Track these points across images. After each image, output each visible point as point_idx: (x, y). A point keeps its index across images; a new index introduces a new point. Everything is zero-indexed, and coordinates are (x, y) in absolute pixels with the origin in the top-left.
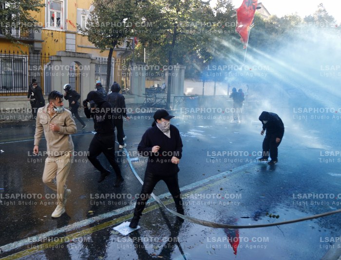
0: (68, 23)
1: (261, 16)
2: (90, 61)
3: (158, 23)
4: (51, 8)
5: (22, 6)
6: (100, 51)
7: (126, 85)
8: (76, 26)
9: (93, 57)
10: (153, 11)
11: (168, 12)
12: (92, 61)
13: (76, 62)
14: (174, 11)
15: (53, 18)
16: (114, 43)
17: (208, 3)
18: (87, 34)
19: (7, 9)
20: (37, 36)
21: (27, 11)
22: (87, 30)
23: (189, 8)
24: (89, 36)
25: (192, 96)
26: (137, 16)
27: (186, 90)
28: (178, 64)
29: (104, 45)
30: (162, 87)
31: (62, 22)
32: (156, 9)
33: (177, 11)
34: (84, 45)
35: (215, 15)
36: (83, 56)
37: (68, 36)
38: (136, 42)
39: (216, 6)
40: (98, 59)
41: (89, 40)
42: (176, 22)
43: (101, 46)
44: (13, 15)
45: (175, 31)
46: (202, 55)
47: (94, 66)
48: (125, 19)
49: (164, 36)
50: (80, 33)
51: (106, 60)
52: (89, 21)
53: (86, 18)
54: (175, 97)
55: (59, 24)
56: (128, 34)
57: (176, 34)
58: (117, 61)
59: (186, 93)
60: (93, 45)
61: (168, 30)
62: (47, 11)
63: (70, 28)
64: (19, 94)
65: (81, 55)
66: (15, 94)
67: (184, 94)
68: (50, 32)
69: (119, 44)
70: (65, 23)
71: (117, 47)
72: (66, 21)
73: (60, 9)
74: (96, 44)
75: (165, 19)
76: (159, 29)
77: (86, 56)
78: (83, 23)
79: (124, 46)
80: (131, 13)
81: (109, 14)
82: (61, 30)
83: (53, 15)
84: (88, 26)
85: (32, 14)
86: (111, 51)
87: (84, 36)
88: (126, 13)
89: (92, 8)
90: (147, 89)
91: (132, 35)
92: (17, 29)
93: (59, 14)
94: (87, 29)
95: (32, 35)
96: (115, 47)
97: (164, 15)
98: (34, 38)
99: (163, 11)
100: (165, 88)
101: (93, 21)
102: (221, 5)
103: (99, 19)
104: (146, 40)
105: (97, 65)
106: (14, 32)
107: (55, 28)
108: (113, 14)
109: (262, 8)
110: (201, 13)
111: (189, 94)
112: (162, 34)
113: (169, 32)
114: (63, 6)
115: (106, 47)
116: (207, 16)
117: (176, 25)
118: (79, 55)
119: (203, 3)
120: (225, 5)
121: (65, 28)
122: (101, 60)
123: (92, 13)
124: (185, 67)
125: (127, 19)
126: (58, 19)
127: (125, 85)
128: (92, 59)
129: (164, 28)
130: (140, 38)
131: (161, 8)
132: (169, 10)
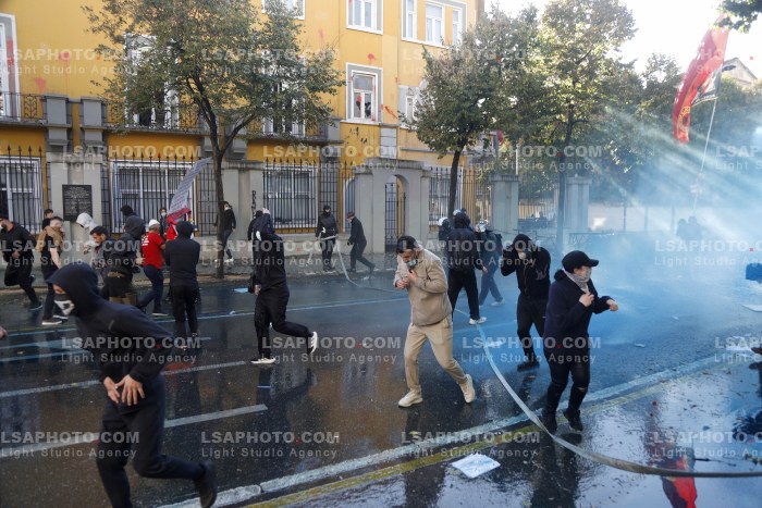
0: (384, 111)
1: (738, 83)
2: (421, 174)
3: (540, 105)
4: (356, 86)
5: (307, 85)
6: (438, 155)
7: (485, 215)
8: (397, 115)
9: (426, 166)
10: (530, 84)
11: (558, 86)
12: (424, 173)
13: (398, 176)
14: (568, 82)
15: (358, 104)
16: (462, 143)
17: (630, 66)
18: (415, 127)
19: (284, 92)
20: (332, 134)
21: (317, 93)
22: (414, 122)
23: (596, 76)
24: (419, 132)
25: (603, 233)
26: (501, 94)
27: (592, 222)
28: (576, 175)
29: (445, 147)
30: (549, 216)
31: (374, 109)
32: (534, 82)
33: (574, 83)
34: (410, 147)
35: (645, 85)
36: (410, 165)
37: (385, 131)
38: (501, 139)
39: (645, 70)
40: (434, 171)
41: (419, 138)
42: (572, 102)
43: (439, 147)
44: (294, 102)
45: (570, 117)
46: (621, 158)
47: (427, 182)
48: (482, 101)
49: (551, 127)
50: (403, 126)
51: (449, 172)
52: (418, 106)
53: (414, 102)
54: (571, 234)
55: (368, 113)
56: (486, 126)
57: (572, 123)
58: (468, 174)
59: (593, 228)
60: (426, 147)
61: (558, 117)
62: (349, 92)
63: (387, 119)
64: (302, 230)
65: (405, 165)
66: (296, 230)
67: (589, 230)
68: (354, 127)
69: (471, 143)
70: (379, 111)
71: (468, 149)
72: (381, 107)
73: (370, 87)
74: (431, 146)
75: (552, 97)
76: (541, 115)
77: (415, 165)
78: (409, 111)
79: (479, 147)
80: (491, 90)
81: (453, 93)
82: (372, 123)
83: (359, 98)
84: (416, 114)
85: (325, 98)
86: (457, 155)
87: (410, 131)
88: (483, 90)
89: (424, 84)
90: (520, 221)
91: (493, 128)
92: (301, 123)
93: (368, 96)
94: (416, 119)
95: (324, 132)
96: (465, 149)
97: (550, 89)
98: (327, 137)
99: (548, 84)
100: (553, 219)
101: (426, 106)
102: (655, 68)
103: (436, 102)
104: (519, 136)
105: (433, 181)
106: (295, 128)
107: (363, 120)
108: (459, 93)
109: (739, 68)
110: (619, 84)
111: (598, 229)
112: (546, 124)
113: (560, 120)
114: (375, 82)
115: (448, 149)
116: (630, 89)
117: (571, 106)
118: (402, 164)
119: (622, 66)
120: (663, 67)
121: (379, 120)
122: (439, 171)
123: (424, 92)
124: (590, 182)
125: (483, 100)
126: (367, 104)
127: (481, 213)
128: (424, 171)
129: (550, 114)
130: (508, 133)
131: (544, 78)
132: (558, 82)
